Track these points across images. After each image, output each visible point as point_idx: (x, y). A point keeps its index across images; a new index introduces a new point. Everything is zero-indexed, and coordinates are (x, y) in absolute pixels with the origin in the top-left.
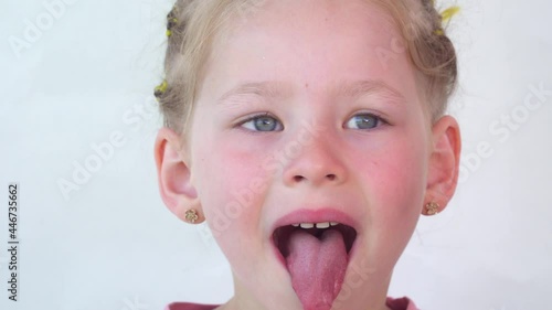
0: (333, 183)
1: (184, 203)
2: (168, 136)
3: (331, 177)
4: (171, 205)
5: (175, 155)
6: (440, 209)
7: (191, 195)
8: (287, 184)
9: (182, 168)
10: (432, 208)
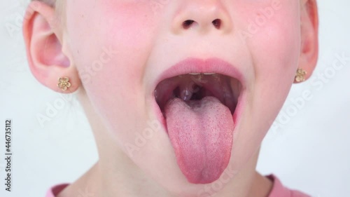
0: (220, 32)
7: (64, 64)
10: (300, 75)
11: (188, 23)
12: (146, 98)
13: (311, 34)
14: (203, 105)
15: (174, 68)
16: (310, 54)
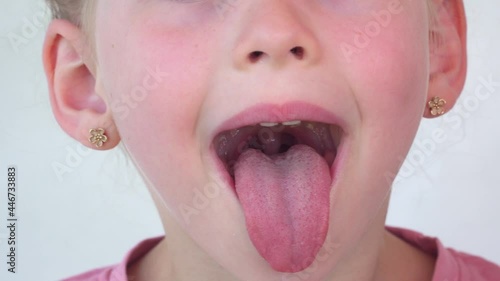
0: (303, 63)
1: (87, 120)
2: (63, 29)
3: (298, 51)
4: (69, 127)
5: (74, 55)
6: (447, 107)
7: (98, 110)
8: (238, 67)
9: (84, 73)
10: (438, 106)
11: (256, 56)
12: (201, 154)
13: (454, 45)
14: (288, 157)
15: (239, 117)
16: (453, 73)
